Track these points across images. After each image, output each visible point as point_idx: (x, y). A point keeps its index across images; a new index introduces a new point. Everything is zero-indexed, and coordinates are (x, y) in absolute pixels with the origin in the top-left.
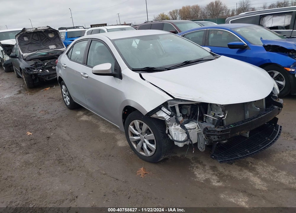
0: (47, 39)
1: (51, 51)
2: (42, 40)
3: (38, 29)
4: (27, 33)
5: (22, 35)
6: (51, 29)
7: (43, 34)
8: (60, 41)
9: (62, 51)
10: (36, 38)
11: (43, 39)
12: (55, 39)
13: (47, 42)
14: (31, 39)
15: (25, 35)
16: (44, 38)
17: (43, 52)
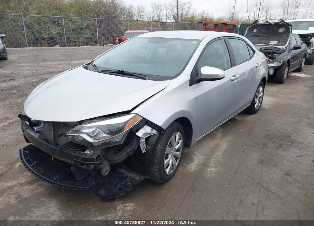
0: (274, 33)
1: (268, 46)
2: (269, 34)
3: (269, 21)
4: (257, 25)
5: (253, 26)
6: (283, 23)
7: (273, 27)
8: (287, 37)
9: (279, 48)
10: (264, 31)
11: (270, 32)
12: (283, 34)
13: (273, 36)
14: (259, 32)
15: (256, 26)
16: (272, 31)
17: (259, 46)
